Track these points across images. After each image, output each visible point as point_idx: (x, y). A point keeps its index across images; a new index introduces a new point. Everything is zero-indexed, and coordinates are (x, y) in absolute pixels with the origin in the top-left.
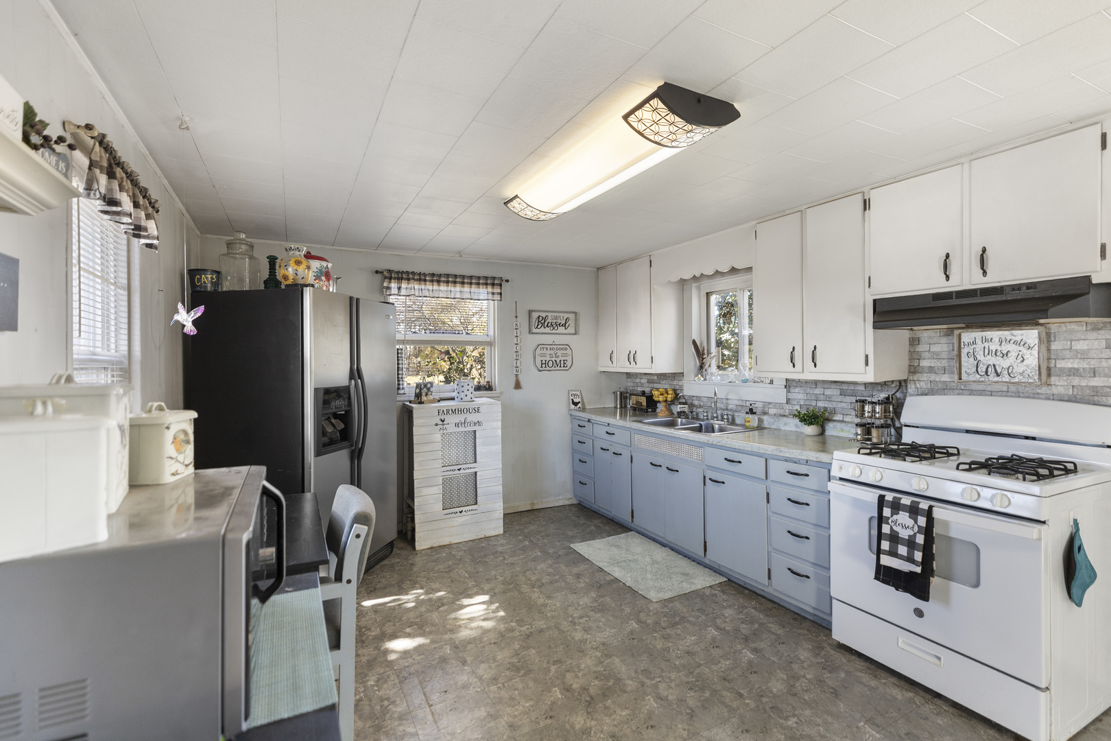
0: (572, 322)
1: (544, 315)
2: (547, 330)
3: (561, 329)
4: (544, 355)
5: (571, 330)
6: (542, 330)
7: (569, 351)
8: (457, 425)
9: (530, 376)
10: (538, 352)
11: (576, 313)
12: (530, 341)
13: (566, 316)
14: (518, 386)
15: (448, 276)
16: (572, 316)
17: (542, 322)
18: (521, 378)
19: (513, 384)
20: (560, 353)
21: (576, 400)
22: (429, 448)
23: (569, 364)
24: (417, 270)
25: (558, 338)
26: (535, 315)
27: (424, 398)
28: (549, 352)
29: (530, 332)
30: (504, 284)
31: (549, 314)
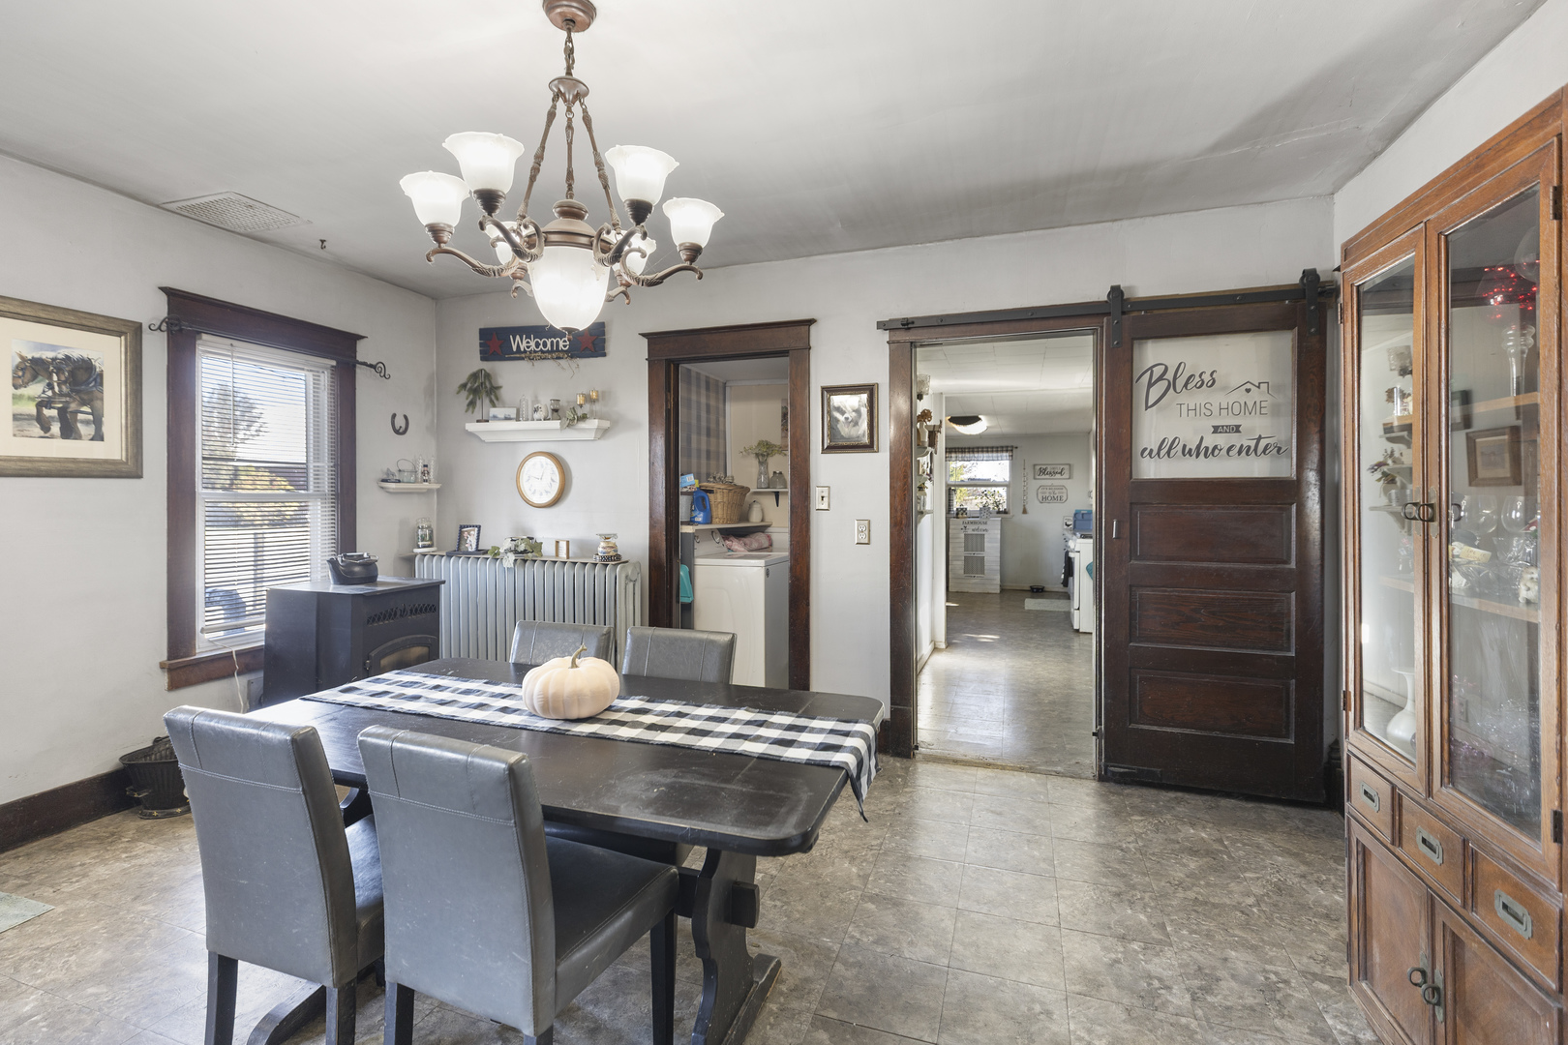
0: (1066, 471)
1: (1044, 467)
2: (1047, 476)
3: (1058, 476)
4: (1045, 493)
5: (1066, 476)
6: (1043, 477)
7: (1064, 490)
8: (973, 530)
9: (1034, 506)
10: (1040, 491)
11: (1070, 465)
12: (1034, 484)
13: (1062, 467)
14: (1025, 512)
15: (978, 448)
16: (1066, 467)
17: (1043, 471)
18: (1027, 507)
19: (1022, 510)
20: (1056, 491)
21: (1068, 523)
22: (958, 541)
23: (1064, 498)
24: (960, 446)
25: (1057, 480)
26: (1038, 467)
27: (960, 516)
28: (1048, 491)
29: (1035, 478)
30: (1014, 450)
31: (1049, 467)
